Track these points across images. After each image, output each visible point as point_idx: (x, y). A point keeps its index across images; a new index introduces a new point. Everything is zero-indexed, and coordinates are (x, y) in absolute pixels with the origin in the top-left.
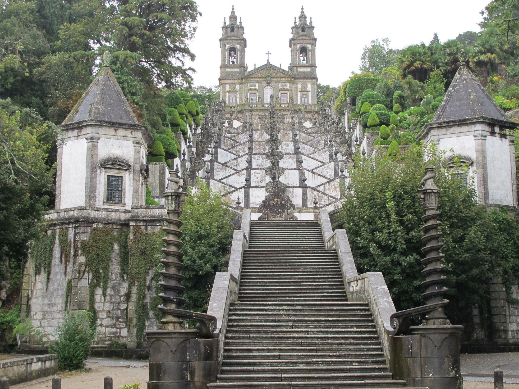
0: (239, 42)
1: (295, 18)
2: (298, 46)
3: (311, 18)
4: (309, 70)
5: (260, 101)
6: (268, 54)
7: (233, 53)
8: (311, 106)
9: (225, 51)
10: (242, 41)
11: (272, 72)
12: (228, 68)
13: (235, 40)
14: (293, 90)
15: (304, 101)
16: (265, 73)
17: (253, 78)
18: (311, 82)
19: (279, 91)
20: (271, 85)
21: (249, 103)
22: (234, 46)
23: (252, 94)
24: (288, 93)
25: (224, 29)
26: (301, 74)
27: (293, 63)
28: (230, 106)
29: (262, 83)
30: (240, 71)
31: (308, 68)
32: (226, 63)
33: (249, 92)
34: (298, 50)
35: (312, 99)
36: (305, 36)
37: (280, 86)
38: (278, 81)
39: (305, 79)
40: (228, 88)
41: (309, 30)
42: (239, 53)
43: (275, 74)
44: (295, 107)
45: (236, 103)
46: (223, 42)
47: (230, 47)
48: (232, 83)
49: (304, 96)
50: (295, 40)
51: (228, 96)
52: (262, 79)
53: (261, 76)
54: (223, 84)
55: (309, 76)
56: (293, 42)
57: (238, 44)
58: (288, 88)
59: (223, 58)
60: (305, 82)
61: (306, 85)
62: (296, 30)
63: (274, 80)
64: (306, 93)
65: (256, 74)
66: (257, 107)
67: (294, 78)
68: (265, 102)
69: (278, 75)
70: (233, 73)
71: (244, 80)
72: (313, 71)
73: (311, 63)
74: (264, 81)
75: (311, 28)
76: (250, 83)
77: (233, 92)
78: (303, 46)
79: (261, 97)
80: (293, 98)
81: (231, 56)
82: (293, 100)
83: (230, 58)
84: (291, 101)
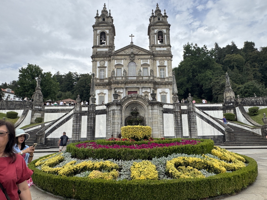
0: (108, 27)
2: (156, 31)
3: (165, 11)
4: (165, 49)
5: (125, 74)
6: (132, 36)
7: (103, 37)
9: (97, 35)
10: (111, 27)
11: (135, 51)
12: (99, 48)
13: (105, 26)
14: (153, 65)
15: (162, 75)
16: (129, 51)
17: (119, 55)
18: (167, 59)
19: (141, 66)
20: (134, 61)
21: (115, 76)
22: (104, 31)
23: (118, 68)
24: (149, 67)
25: (97, 18)
26: (159, 52)
27: (152, 44)
28: (100, 79)
29: (127, 59)
30: (108, 50)
31: (164, 47)
32: (97, 45)
33: (116, 67)
34: (156, 34)
35: (168, 73)
36: (161, 23)
37: (142, 62)
38: (140, 58)
39: (162, 56)
40: (98, 64)
41: (163, 19)
42: (108, 36)
43: (137, 52)
44: (155, 79)
45: (105, 77)
46: (95, 28)
47: (101, 31)
48: (102, 61)
49: (162, 70)
50: (153, 26)
51: (99, 71)
52: (127, 57)
53: (125, 54)
54: (95, 61)
55: (165, 53)
56: (151, 27)
57: (107, 29)
58: (148, 63)
59: (95, 41)
60: (163, 59)
61: (163, 61)
62: (154, 19)
63: (136, 57)
64: (164, 67)
65: (121, 52)
66: (122, 79)
67: (153, 55)
68: (129, 75)
69: (140, 53)
70: (103, 52)
71: (112, 57)
72: (169, 50)
73: (167, 43)
74: (129, 58)
75: (166, 17)
76: (116, 59)
77: (102, 68)
78: (159, 30)
79: (126, 71)
80: (153, 72)
81: (102, 39)
82: (153, 74)
83: (101, 41)
84: (152, 74)
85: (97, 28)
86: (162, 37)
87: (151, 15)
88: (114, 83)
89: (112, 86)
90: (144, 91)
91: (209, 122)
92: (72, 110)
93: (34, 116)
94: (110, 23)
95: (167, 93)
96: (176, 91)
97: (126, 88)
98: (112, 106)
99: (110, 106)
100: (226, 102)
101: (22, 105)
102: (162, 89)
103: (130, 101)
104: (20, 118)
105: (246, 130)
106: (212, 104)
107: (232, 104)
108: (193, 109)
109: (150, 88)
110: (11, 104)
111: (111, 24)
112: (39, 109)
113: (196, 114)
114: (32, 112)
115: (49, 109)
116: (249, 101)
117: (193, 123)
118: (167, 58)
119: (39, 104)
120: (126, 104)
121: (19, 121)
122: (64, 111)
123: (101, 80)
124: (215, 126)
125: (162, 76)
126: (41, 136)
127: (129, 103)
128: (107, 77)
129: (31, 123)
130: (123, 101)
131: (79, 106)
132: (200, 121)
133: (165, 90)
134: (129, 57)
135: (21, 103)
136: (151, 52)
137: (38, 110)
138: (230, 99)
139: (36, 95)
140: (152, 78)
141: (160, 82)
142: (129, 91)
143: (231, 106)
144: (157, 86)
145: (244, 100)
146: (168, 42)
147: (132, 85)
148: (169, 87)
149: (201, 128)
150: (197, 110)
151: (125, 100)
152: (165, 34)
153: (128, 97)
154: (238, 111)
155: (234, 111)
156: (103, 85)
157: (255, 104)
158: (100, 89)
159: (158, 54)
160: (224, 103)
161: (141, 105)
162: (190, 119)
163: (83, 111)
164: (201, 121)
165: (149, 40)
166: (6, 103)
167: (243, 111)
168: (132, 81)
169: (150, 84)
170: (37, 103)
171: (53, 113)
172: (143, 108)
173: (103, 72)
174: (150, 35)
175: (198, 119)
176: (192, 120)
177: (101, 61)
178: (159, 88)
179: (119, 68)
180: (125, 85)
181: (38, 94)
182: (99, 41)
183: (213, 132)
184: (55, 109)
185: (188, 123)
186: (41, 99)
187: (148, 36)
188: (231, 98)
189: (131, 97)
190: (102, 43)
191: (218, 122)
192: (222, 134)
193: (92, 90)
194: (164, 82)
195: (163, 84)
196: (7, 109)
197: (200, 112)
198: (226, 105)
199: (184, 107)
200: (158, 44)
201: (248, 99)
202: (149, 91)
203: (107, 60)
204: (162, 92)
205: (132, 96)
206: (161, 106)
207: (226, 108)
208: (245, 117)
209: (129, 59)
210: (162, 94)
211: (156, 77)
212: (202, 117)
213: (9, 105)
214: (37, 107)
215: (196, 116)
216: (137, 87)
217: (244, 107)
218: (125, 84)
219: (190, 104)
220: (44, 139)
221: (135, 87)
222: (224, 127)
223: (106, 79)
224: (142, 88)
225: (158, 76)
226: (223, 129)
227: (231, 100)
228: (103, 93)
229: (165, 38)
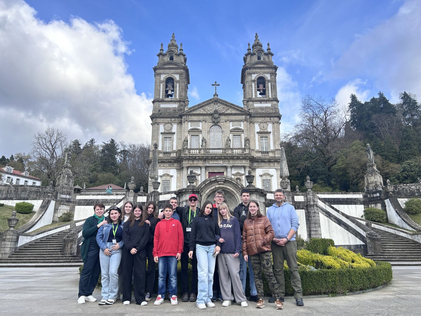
0: (179, 71)
1: (249, 45)
2: (254, 77)
3: (268, 45)
4: (269, 105)
5: (204, 145)
6: (216, 85)
7: (170, 85)
8: (273, 152)
9: (161, 82)
10: (182, 71)
11: (220, 108)
12: (163, 103)
13: (173, 68)
14: (249, 130)
15: (264, 146)
16: (211, 109)
17: (195, 115)
18: (272, 121)
19: (231, 132)
20: (219, 124)
21: (189, 147)
22: (172, 77)
23: (193, 136)
24: (243, 134)
25: (161, 56)
26: (259, 110)
27: (248, 97)
28: (164, 152)
29: (207, 121)
30: (178, 107)
31: (267, 102)
32: (161, 98)
33: (190, 133)
34: (254, 81)
35: (274, 143)
36: (262, 64)
37: (231, 126)
38: (229, 119)
39: (265, 117)
40: (162, 129)
41: (266, 58)
42: (178, 85)
43: (224, 111)
44: (252, 153)
45: (173, 148)
46: (157, 71)
47: (167, 77)
48: (168, 123)
49: (264, 139)
50: (250, 68)
51: (162, 139)
52: (207, 117)
53: (205, 112)
54: (156, 123)
55: (269, 112)
56: (247, 71)
57: (177, 73)
58: (242, 127)
59: (157, 91)
60: (265, 121)
61: (265, 124)
62: (251, 58)
63: (223, 118)
64: (267, 134)
65: (199, 110)
66: (200, 153)
67: (250, 115)
68: (211, 147)
69: (229, 112)
70: (169, 109)
71: (183, 117)
72: (275, 106)
73: (272, 96)
74: (211, 119)
75: (270, 55)
76: (191, 121)
77: (168, 134)
78: (260, 76)
79: (207, 139)
80: (249, 141)
81: (168, 89)
82: (249, 144)
84: (247, 145)
85: (161, 71)
86: (264, 87)
87: (247, 52)
88: (187, 158)
89: (184, 163)
90: (234, 171)
91: (340, 222)
92: (120, 200)
93: (59, 210)
94: (182, 63)
95: (272, 176)
96: (286, 172)
97: (206, 167)
98: (186, 194)
99: (183, 195)
100: (368, 190)
101: (39, 192)
102: (264, 169)
103: (214, 187)
104: (36, 213)
105: (402, 237)
106: (345, 195)
107: (378, 195)
108: (314, 201)
109: (244, 167)
110: (22, 191)
111: (183, 65)
112: (67, 199)
113: (319, 209)
114: (56, 204)
115: (82, 200)
116: (406, 190)
117: (315, 224)
118: (272, 119)
119: (67, 191)
120: (208, 191)
121: (34, 218)
122: (108, 203)
123: (166, 154)
124: (351, 229)
125: (264, 148)
126: (72, 241)
127: (211, 190)
128: (175, 149)
129: (53, 222)
130: (202, 187)
131: (133, 195)
132: (325, 220)
133: (269, 171)
134: (211, 117)
135: (39, 189)
136: (246, 109)
137: (66, 201)
138: (374, 186)
139: (64, 177)
140: (247, 151)
141: (260, 157)
142: (211, 171)
143: (377, 197)
144: (255, 164)
145: (399, 189)
146: (273, 94)
147: (215, 162)
148: (276, 165)
149: (328, 232)
150: (321, 204)
151: (206, 185)
152: (269, 81)
153: (210, 180)
154: (389, 206)
155: (382, 207)
156: (168, 162)
157: (417, 194)
158: (164, 168)
159: (257, 114)
160: (366, 193)
161: (231, 194)
162: (309, 217)
163: (139, 203)
164: (327, 221)
165: (242, 90)
166: (16, 188)
167: (396, 206)
168: (216, 156)
169: (244, 161)
170: (64, 190)
171: (89, 205)
172: (233, 198)
173: (170, 141)
174: (245, 83)
175: (322, 217)
176: (313, 219)
177: (166, 123)
178: (258, 167)
179: (196, 136)
180: (204, 162)
181: (67, 174)
182: (163, 92)
183: (347, 238)
184: (92, 200)
185: (307, 224)
186: (71, 183)
187: (242, 85)
188: (376, 184)
189: (215, 180)
190: (168, 96)
191: (354, 223)
192: (362, 243)
193: (154, 170)
194: (267, 157)
195: (266, 160)
196: (16, 198)
197: (325, 207)
198: (369, 196)
199: (300, 198)
200: (258, 97)
201: (405, 187)
202: (242, 171)
203: (177, 121)
204: (265, 174)
205: (217, 179)
206: (263, 196)
207: (369, 201)
208: (400, 216)
209: (211, 121)
210: (264, 177)
211: (253, 150)
212: (329, 215)
213: (19, 193)
214: (64, 196)
215: (318, 213)
216: (223, 165)
217: (398, 199)
218: (205, 160)
219: (309, 193)
220: (76, 246)
221: (220, 165)
222: (364, 230)
223: (174, 152)
224: (232, 167)
225: (257, 148)
226: (364, 234)
227: (377, 188)
228: (168, 175)
229: (268, 87)
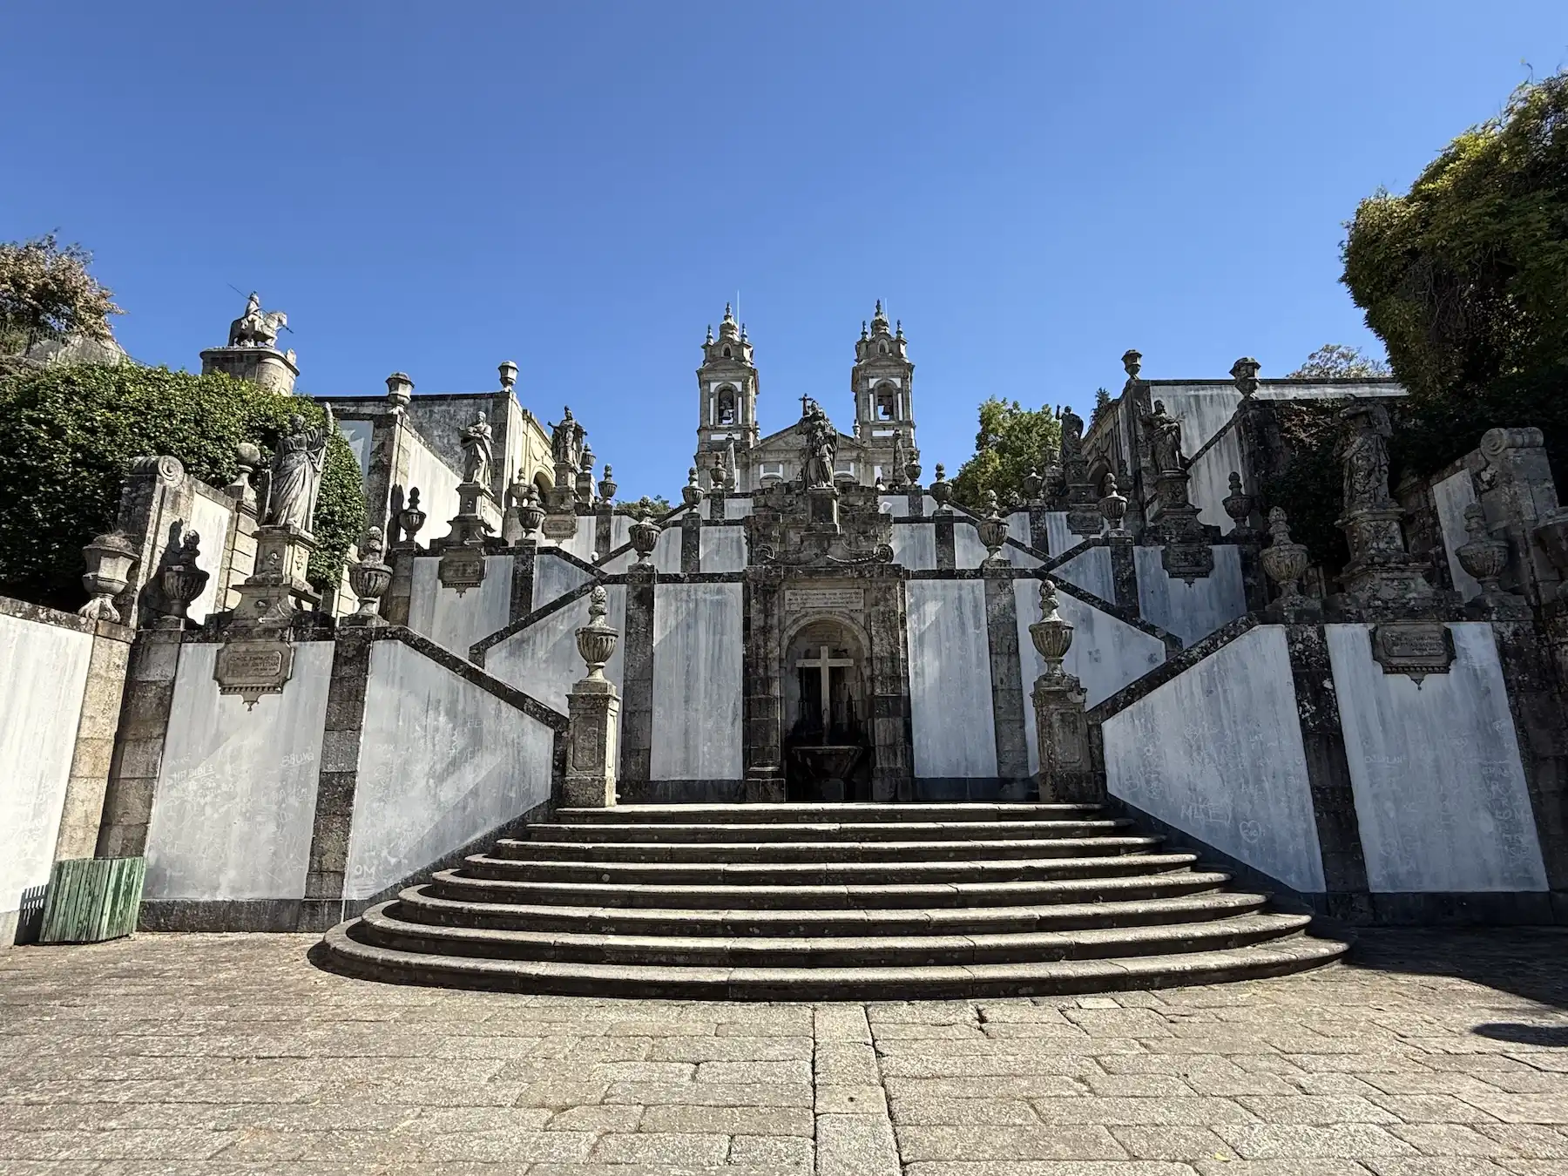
0: (740, 375)
1: (864, 324)
2: (872, 383)
3: (898, 324)
7: (726, 401)
10: (746, 375)
12: (715, 432)
13: (729, 371)
17: (771, 452)
25: (708, 349)
26: (880, 442)
27: (862, 419)
29: (793, 463)
30: (742, 439)
34: (872, 391)
36: (887, 361)
41: (894, 347)
42: (740, 399)
46: (704, 376)
50: (866, 368)
52: (792, 456)
53: (788, 447)
54: (705, 468)
56: (860, 373)
57: (737, 380)
58: (851, 473)
59: (705, 412)
62: (867, 349)
65: (778, 443)
67: (865, 451)
71: (751, 458)
73: (903, 417)
75: (900, 344)
78: (882, 381)
83: (721, 412)
85: (709, 376)
86: (891, 400)
87: (860, 337)
94: (746, 362)
136: (858, 440)
146: (906, 413)
152: (900, 390)
159: (878, 448)
165: (854, 403)
174: (858, 392)
187: (854, 395)
190: (723, 420)
200: (879, 418)
203: (740, 465)
229: (897, 402)
